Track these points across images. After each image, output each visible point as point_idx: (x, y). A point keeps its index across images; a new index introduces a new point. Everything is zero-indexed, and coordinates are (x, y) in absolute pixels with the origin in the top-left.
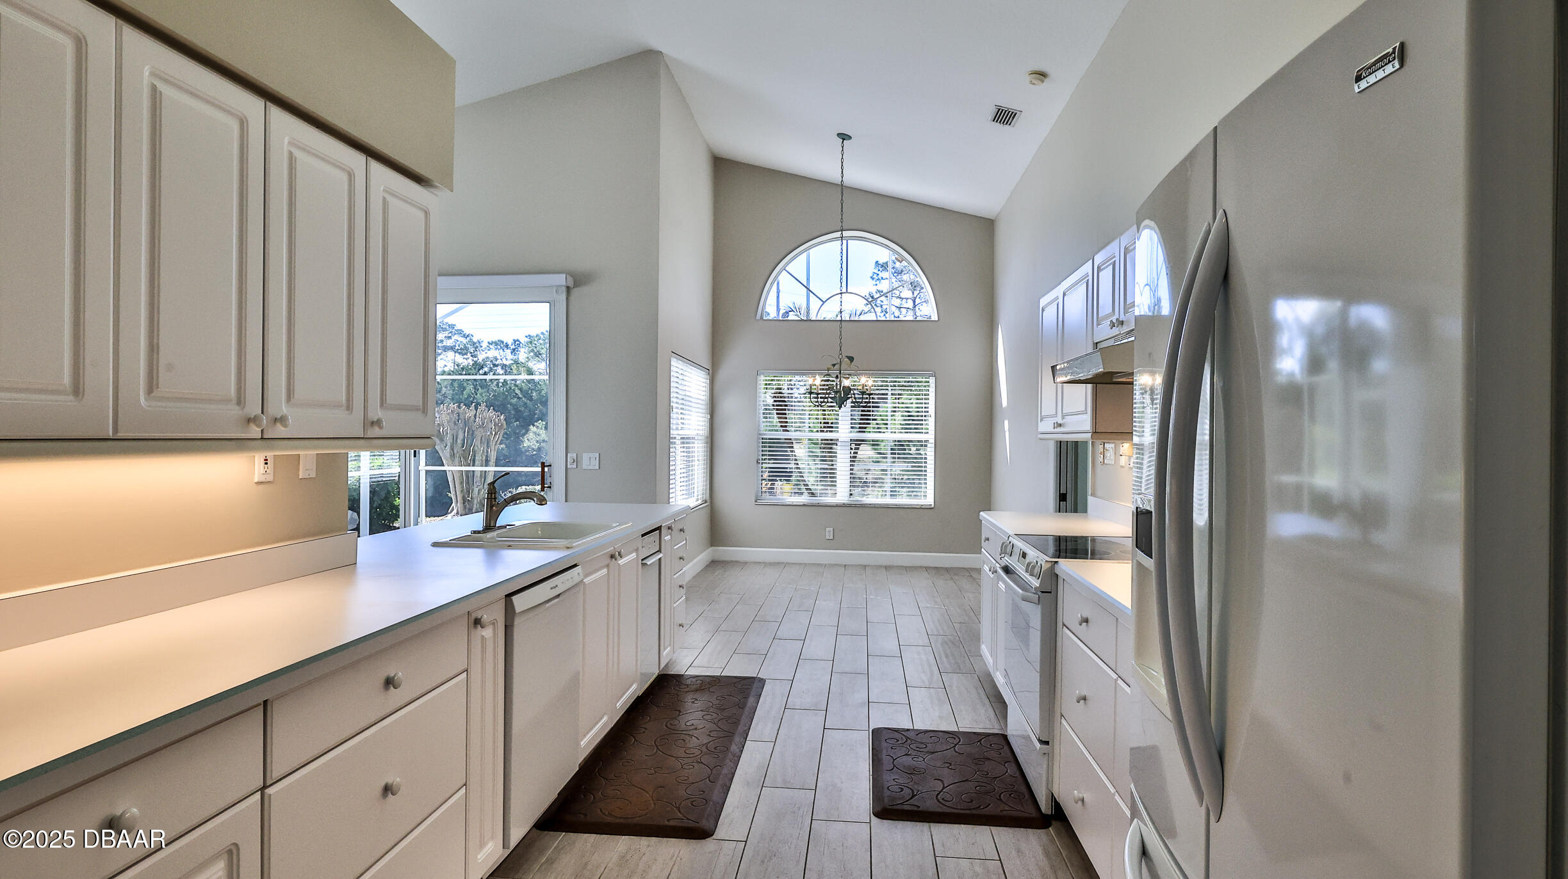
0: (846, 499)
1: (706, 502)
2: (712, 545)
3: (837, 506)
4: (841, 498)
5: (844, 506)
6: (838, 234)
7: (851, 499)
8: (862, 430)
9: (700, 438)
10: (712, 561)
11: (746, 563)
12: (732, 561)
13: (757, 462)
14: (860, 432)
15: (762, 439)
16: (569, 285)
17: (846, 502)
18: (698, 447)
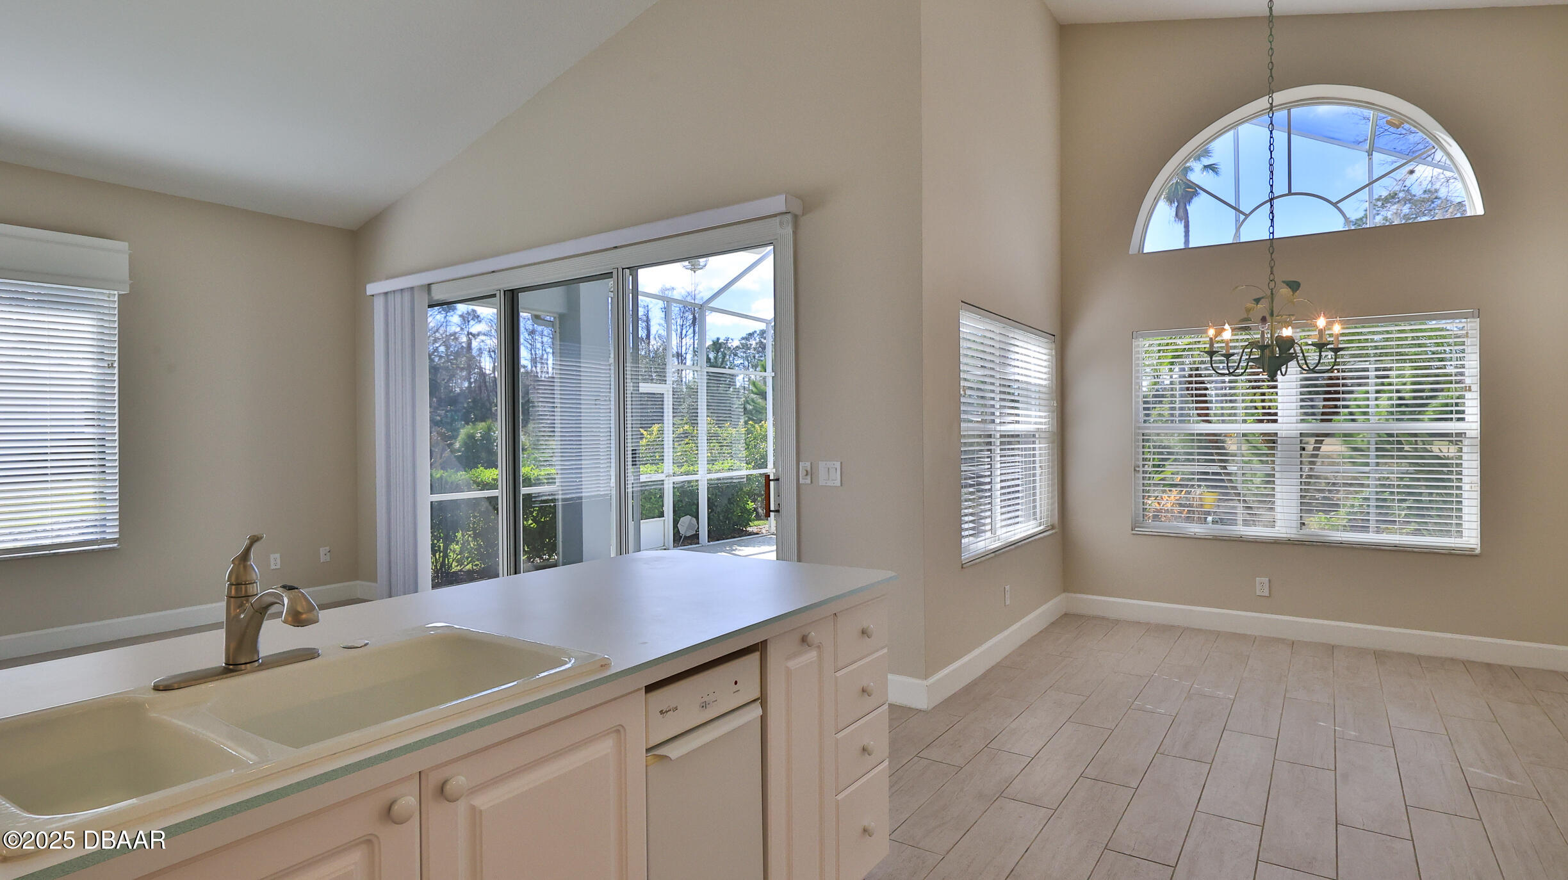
0: (1294, 531)
1: (1053, 527)
2: (1065, 590)
3: (1276, 542)
4: (1284, 530)
5: (1289, 543)
6: (1263, 103)
7: (1302, 532)
8: (1327, 416)
9: (1043, 435)
10: (1066, 614)
11: (1117, 622)
12: (1095, 618)
13: (1135, 470)
14: (1323, 421)
15: (1143, 435)
16: (797, 213)
17: (1293, 536)
18: (1040, 449)
